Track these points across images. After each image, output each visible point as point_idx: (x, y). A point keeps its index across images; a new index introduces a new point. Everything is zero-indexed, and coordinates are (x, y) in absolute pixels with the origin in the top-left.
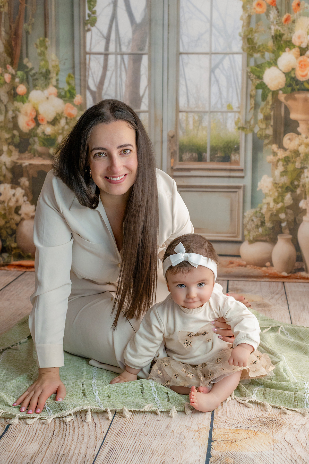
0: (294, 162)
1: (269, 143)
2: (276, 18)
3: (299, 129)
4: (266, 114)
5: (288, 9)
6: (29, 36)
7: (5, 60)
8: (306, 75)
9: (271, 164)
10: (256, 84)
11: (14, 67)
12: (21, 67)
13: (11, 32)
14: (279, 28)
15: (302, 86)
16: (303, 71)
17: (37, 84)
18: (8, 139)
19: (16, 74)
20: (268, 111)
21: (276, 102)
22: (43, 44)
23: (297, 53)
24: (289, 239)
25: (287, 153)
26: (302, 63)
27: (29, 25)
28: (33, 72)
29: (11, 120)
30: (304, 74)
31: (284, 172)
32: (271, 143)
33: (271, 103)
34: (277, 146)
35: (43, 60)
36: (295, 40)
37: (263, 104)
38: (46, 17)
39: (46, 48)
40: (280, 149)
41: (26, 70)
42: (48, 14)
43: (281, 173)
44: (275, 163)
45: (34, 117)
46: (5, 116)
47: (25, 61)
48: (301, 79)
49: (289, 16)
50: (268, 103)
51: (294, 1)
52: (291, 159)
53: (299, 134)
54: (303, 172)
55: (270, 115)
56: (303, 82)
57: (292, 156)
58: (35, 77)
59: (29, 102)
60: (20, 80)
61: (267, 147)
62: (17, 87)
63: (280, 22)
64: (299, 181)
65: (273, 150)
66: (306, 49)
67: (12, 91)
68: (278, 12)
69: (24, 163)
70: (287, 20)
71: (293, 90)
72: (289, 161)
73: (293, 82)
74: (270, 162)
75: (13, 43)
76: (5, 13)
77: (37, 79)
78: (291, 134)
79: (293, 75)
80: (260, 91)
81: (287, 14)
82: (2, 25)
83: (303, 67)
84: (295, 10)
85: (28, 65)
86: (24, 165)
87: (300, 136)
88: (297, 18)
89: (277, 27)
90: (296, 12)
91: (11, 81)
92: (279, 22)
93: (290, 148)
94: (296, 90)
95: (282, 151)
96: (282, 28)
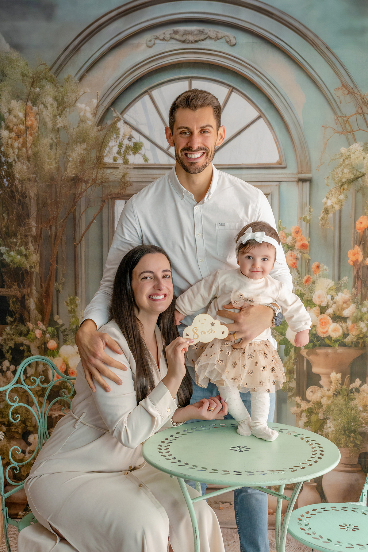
0: (317, 414)
1: (292, 396)
2: (297, 279)
3: (321, 382)
4: (289, 368)
5: (308, 271)
6: (60, 295)
7: (36, 317)
8: (327, 332)
9: (295, 415)
10: (279, 340)
11: (45, 323)
12: (51, 323)
13: (42, 291)
14: (300, 288)
15: (323, 342)
16: (323, 328)
17: (67, 340)
18: (39, 391)
19: (47, 330)
20: (291, 365)
21: (299, 357)
22: (73, 302)
23: (317, 311)
24: (314, 486)
25: (310, 405)
26: (323, 320)
27: (59, 284)
28: (64, 328)
29: (42, 373)
30: (325, 330)
31: (307, 422)
32: (294, 395)
33: (293, 358)
34: (301, 398)
35: (73, 317)
36: (316, 300)
37: (286, 358)
38: (76, 277)
39: (77, 306)
40: (303, 401)
41: (56, 326)
42: (78, 276)
43: (305, 423)
44: (299, 414)
45: (64, 370)
46: (36, 370)
47: (56, 317)
48: (322, 335)
49: (309, 277)
50: (291, 357)
51: (314, 264)
52: (314, 411)
53: (321, 387)
54: (326, 423)
55: (293, 369)
56: (324, 338)
57: (315, 407)
58: (66, 333)
59: (60, 356)
60: (50, 336)
61: (291, 399)
62: (47, 342)
63: (301, 283)
64: (323, 431)
65: (296, 402)
66: (326, 308)
67: (43, 345)
68: (299, 274)
69: (54, 414)
70: (307, 281)
71: (314, 346)
72: (312, 412)
73: (314, 338)
74: (294, 414)
75: (44, 301)
76: (36, 272)
77: (67, 335)
78: (314, 386)
79: (314, 332)
80: (283, 347)
81: (307, 276)
82: (33, 284)
83: (323, 324)
84: (315, 272)
85: (58, 321)
86: (54, 416)
87: (322, 389)
88: (317, 279)
89: (298, 287)
90: (316, 273)
91: (41, 337)
92: (299, 282)
93: (313, 400)
94: (318, 345)
95: (305, 403)
96: (303, 288)
